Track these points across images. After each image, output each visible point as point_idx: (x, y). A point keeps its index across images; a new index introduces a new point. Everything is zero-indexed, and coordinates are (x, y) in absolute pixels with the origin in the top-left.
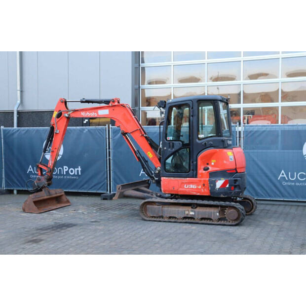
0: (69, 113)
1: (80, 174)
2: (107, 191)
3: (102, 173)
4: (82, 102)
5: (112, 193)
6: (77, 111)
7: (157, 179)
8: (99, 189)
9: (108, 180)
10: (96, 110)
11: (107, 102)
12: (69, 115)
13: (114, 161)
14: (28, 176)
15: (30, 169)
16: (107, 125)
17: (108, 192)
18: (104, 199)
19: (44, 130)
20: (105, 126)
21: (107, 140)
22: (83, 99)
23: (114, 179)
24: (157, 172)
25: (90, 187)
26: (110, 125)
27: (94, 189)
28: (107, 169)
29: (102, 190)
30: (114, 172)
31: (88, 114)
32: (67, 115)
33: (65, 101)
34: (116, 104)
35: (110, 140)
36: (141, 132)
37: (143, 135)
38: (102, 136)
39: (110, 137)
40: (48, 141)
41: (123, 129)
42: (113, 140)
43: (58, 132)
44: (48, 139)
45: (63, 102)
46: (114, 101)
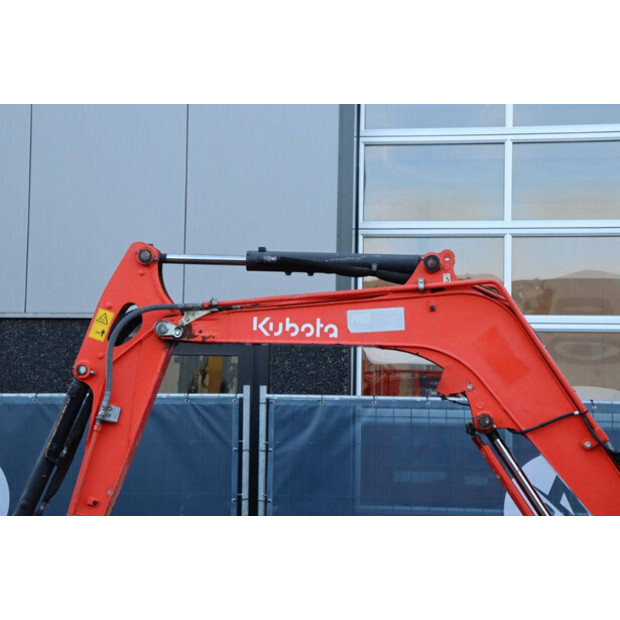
0: (184, 321)
4: (256, 264)
6: (226, 308)
10: (334, 310)
11: (395, 270)
12: (187, 328)
16: (247, 389)
20: (240, 390)
21: (246, 456)
22: (262, 250)
26: (263, 389)
31: (289, 326)
32: (172, 330)
33: (163, 260)
34: (446, 279)
35: (262, 456)
36: (589, 427)
37: (599, 446)
38: (218, 436)
39: (262, 445)
40: (48, 463)
41: (484, 408)
42: (276, 458)
43: (113, 418)
44: (54, 452)
45: (151, 261)
46: (435, 265)
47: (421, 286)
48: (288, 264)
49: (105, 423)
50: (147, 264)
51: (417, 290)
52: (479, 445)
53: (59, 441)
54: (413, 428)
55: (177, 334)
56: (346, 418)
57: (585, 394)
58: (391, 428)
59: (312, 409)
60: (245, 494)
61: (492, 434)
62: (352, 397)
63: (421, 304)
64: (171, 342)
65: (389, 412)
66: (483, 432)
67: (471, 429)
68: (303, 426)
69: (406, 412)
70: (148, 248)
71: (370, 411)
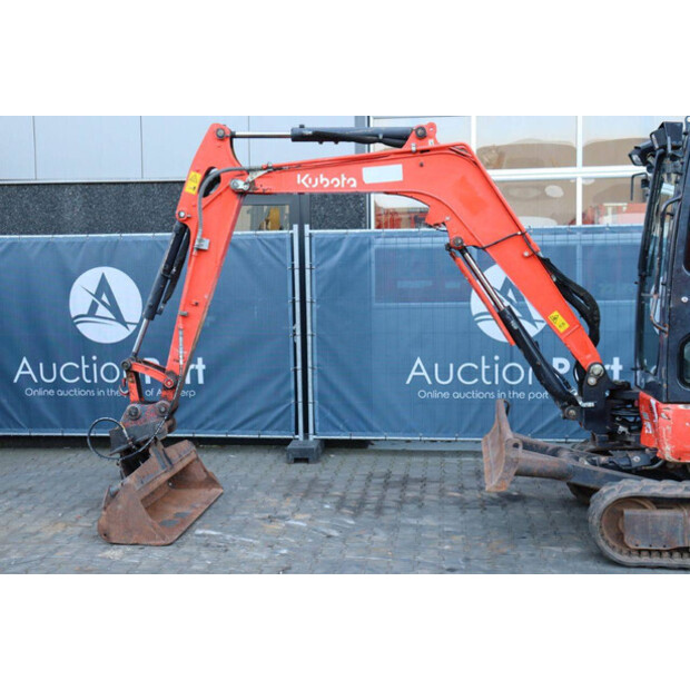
0: (249, 178)
1: (201, 381)
2: (297, 433)
3: (281, 378)
4: (298, 137)
5: (312, 437)
6: (278, 169)
7: (591, 404)
8: (267, 428)
9: (300, 399)
10: (352, 168)
11: (396, 139)
12: (252, 183)
13: (321, 340)
14: (17, 391)
15: (25, 368)
16: (296, 227)
17: (300, 436)
18: (297, 460)
19: (71, 243)
20: (291, 228)
21: (297, 272)
22: (302, 127)
23: (321, 396)
24: (592, 381)
25: (238, 421)
26: (307, 227)
27: (251, 428)
28: (295, 365)
29: (279, 430)
30: (322, 375)
31: (322, 180)
32: (241, 185)
33: (233, 136)
34: (430, 143)
35: (308, 272)
36: (528, 242)
37: (534, 254)
38: (279, 260)
39: (307, 265)
40: (164, 278)
41: (458, 233)
42: (317, 273)
43: (205, 246)
44: (167, 271)
45: (224, 137)
46: (422, 134)
47: (414, 149)
48: (320, 137)
49: (199, 250)
50: (221, 139)
51: (410, 152)
52: (454, 258)
53: (170, 262)
54: (410, 251)
55: (246, 188)
56: (364, 246)
57: (526, 222)
58: (397, 251)
59: (341, 239)
60: (297, 298)
61: (463, 250)
62: (368, 230)
63: (414, 161)
64: (242, 194)
65: (393, 240)
66: (457, 249)
67: (449, 247)
68: (335, 252)
69: (405, 240)
70: (223, 128)
71: (380, 240)
